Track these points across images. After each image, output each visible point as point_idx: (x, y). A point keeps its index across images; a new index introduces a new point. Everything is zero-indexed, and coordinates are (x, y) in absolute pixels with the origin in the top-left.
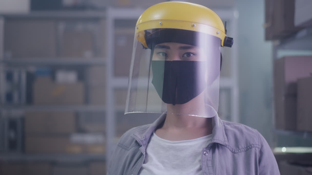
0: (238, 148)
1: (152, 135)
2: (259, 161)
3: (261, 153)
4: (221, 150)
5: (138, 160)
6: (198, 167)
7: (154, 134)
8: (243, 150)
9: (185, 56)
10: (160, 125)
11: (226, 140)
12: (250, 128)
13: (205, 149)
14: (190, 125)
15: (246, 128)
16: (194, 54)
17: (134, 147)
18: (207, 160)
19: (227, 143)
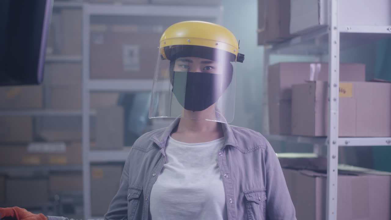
0: (247, 149)
1: (168, 138)
2: (265, 159)
3: (267, 153)
4: (232, 151)
5: (158, 161)
6: (215, 165)
7: (170, 137)
8: (251, 150)
9: (205, 69)
10: (175, 129)
11: (237, 142)
12: (254, 132)
13: (220, 151)
14: (204, 129)
15: (251, 131)
16: (212, 67)
17: (152, 150)
18: (223, 160)
19: (237, 145)
